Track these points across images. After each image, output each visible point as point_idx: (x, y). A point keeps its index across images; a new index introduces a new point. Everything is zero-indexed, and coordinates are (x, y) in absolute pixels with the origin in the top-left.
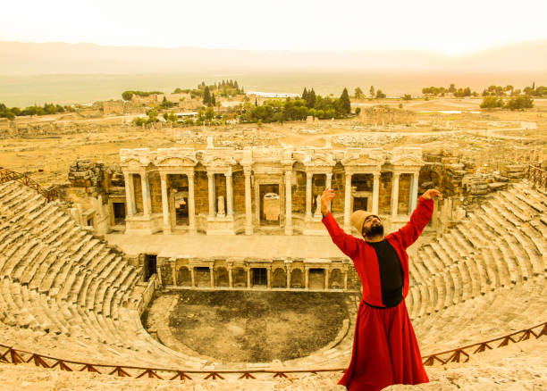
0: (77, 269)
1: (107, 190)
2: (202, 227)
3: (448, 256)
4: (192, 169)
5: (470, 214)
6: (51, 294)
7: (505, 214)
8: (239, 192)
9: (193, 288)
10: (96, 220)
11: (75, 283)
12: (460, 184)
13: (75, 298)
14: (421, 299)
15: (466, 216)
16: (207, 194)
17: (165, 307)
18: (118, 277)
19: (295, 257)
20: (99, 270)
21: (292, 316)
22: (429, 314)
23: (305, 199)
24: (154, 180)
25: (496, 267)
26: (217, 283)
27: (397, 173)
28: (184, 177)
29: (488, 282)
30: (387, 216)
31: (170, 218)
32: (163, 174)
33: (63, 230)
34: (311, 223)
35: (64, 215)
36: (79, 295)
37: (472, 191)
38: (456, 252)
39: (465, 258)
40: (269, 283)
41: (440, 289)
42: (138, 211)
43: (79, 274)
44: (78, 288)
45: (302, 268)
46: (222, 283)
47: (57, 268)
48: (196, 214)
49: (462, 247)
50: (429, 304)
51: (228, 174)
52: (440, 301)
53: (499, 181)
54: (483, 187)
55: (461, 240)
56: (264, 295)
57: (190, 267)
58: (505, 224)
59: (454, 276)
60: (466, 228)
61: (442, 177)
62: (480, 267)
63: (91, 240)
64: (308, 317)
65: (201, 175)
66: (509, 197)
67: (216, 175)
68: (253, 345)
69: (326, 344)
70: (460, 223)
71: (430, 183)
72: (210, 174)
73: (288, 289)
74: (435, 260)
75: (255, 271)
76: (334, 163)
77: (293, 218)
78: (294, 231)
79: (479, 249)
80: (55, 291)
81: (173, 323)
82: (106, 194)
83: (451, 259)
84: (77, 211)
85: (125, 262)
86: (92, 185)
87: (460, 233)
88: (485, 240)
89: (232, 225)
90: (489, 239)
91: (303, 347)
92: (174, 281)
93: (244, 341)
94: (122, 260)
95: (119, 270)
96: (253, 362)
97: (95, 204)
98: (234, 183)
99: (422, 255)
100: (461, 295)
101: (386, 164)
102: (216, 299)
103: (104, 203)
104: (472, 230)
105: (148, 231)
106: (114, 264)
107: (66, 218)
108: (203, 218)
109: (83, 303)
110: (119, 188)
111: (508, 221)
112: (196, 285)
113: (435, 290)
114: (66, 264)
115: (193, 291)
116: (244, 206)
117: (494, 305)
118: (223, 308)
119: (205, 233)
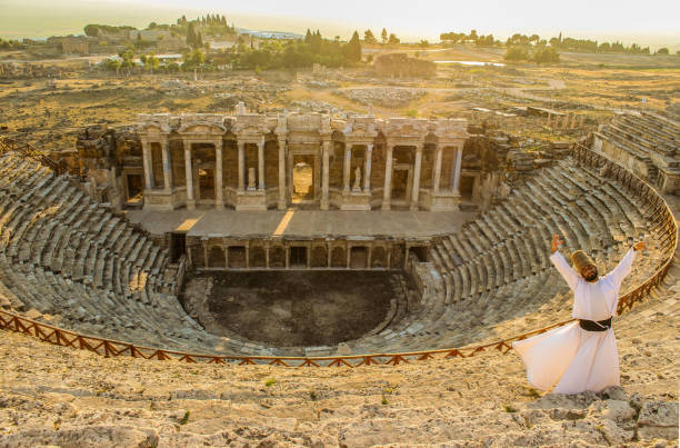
0: (104, 253)
1: (120, 159)
2: (230, 201)
3: (495, 234)
4: (221, 138)
5: (515, 191)
6: (85, 281)
7: (550, 192)
8: (272, 162)
9: (227, 269)
10: (111, 195)
11: (105, 269)
12: (504, 159)
13: (110, 285)
14: (470, 278)
15: (511, 193)
16: (237, 165)
17: (200, 291)
18: (147, 260)
19: (335, 234)
20: (126, 253)
21: (338, 297)
22: (480, 294)
23: (342, 171)
24: (176, 149)
25: (544, 246)
26: (253, 263)
27: (441, 146)
28: (212, 146)
29: (538, 261)
30: (428, 191)
31: (194, 191)
32: (188, 142)
33: (80, 209)
34: (349, 196)
35: (77, 191)
36: (113, 282)
37: (518, 167)
38: (503, 230)
39: (512, 237)
40: (309, 262)
41: (489, 268)
42: (158, 184)
43: (107, 258)
44: (110, 274)
45: (343, 246)
46: (258, 263)
47: (84, 253)
48: (224, 187)
49: (508, 225)
50: (479, 283)
51: (261, 144)
52: (490, 281)
53: (544, 157)
54: (528, 163)
55: (507, 218)
56: (304, 275)
57: (224, 247)
58: (550, 202)
59: (502, 254)
60: (511, 205)
61: (485, 150)
62: (528, 246)
63: (111, 218)
64: (355, 297)
65: (230, 145)
66: (553, 174)
67: (246, 145)
68: (303, 328)
69: (377, 324)
70: (505, 200)
71: (473, 156)
72: (240, 143)
73: (329, 268)
74: (482, 239)
75: (293, 249)
76: (376, 134)
77: (330, 192)
78: (331, 205)
79: (527, 228)
80: (89, 278)
81: (213, 308)
82: (119, 164)
83: (498, 238)
84: (92, 186)
85: (151, 243)
86: (104, 154)
87: (505, 210)
88: (531, 219)
89: (264, 199)
90: (535, 217)
91: (355, 329)
92: (206, 262)
93: (293, 324)
94: (147, 240)
95: (146, 252)
96: (307, 346)
97: (108, 176)
98: (266, 153)
99: (467, 233)
100: (512, 274)
101: (429, 135)
102: (253, 280)
103: (118, 174)
104: (518, 207)
105: (169, 206)
106: (140, 245)
107: (80, 195)
108: (231, 192)
109: (120, 290)
110: (135, 158)
111: (554, 199)
112: (230, 266)
113: (485, 270)
114: (91, 247)
115: (226, 273)
116: (277, 179)
117: (547, 285)
118: (263, 290)
119: (233, 208)
